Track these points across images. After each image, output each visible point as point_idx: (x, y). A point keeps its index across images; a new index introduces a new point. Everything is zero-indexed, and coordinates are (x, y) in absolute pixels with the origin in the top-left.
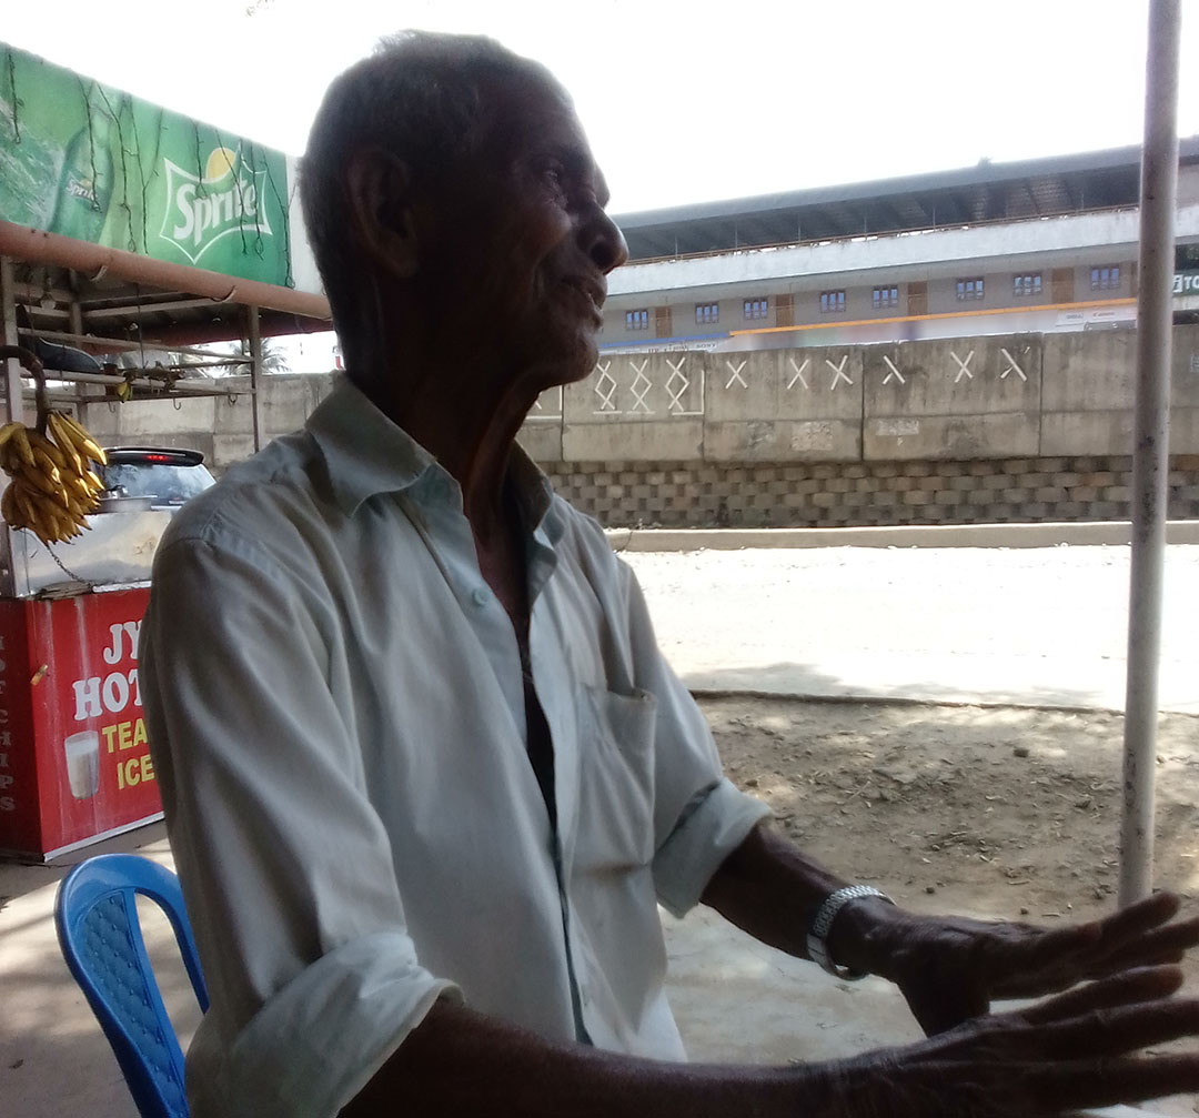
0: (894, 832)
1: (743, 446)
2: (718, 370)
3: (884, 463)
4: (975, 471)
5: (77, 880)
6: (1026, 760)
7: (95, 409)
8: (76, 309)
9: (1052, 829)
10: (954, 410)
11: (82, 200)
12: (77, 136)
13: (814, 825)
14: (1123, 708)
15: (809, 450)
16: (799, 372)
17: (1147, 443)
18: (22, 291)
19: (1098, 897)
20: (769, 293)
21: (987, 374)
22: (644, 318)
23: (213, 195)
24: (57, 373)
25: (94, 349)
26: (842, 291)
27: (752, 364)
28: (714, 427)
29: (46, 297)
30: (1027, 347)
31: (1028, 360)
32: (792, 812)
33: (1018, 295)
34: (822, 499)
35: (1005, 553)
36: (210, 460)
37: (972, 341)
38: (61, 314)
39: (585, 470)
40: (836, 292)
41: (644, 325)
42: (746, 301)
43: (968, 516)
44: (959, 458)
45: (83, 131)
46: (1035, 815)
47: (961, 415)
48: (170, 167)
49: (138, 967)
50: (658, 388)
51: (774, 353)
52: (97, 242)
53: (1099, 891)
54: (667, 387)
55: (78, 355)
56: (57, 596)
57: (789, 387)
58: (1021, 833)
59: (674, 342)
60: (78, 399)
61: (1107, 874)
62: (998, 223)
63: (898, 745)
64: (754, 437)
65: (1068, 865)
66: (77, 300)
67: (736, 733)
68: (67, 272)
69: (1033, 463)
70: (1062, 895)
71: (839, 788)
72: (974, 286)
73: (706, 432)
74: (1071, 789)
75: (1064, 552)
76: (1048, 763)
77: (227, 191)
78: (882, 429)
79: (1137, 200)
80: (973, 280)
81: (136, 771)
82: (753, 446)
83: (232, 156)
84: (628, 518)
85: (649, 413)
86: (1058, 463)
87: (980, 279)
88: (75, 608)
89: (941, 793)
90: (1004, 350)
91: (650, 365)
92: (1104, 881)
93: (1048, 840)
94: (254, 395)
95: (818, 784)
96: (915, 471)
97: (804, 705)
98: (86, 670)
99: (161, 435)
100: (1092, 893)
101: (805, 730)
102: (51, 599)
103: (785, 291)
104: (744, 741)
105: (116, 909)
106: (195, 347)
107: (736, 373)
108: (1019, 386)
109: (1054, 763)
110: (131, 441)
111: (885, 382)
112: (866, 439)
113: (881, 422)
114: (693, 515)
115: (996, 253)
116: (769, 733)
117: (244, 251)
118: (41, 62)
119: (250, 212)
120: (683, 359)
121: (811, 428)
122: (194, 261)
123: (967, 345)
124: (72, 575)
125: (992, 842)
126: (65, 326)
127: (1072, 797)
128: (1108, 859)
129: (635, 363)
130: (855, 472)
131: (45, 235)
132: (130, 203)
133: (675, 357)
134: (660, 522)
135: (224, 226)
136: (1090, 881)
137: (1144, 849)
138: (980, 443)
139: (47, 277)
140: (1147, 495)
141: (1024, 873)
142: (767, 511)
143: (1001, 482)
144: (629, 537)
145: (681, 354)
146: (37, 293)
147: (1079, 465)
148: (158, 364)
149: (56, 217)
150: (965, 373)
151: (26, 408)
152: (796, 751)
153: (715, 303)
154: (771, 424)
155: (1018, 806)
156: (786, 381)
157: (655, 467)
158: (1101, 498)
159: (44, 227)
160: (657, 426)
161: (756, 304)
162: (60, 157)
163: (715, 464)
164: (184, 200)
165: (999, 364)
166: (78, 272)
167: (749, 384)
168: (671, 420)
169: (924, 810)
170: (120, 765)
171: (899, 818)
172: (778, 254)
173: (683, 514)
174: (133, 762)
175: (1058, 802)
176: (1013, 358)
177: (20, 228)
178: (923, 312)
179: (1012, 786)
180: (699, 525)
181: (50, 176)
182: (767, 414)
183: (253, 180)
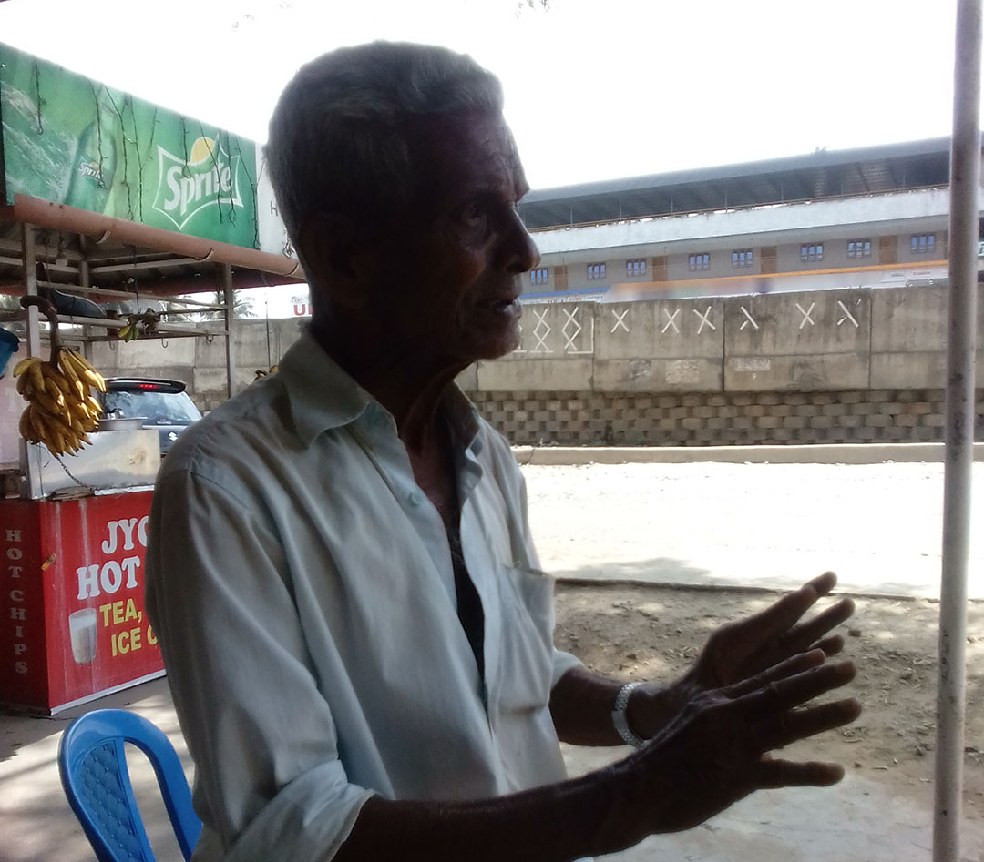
1: (625, 379)
2: (605, 317)
3: (741, 394)
4: (817, 401)
5: (77, 730)
6: (860, 638)
7: (98, 347)
8: (85, 265)
9: (881, 697)
10: (799, 350)
11: (92, 180)
12: (88, 127)
14: (939, 597)
15: (680, 383)
16: (671, 319)
17: (957, 379)
18: (41, 251)
20: (647, 255)
21: (826, 321)
22: (545, 275)
23: (196, 175)
24: (67, 318)
25: (97, 298)
26: (706, 254)
27: (633, 313)
28: (602, 364)
29: (60, 256)
30: (859, 300)
31: (859, 310)
33: (851, 258)
34: (690, 423)
35: (841, 468)
36: (190, 388)
37: (813, 295)
38: (72, 270)
39: (496, 398)
40: (702, 255)
41: (545, 281)
42: (628, 261)
43: (811, 438)
44: (803, 390)
45: (93, 123)
46: (866, 685)
47: (804, 355)
48: (162, 152)
49: (125, 803)
50: (556, 332)
51: (651, 304)
52: (102, 212)
53: (920, 749)
54: (563, 330)
55: (85, 304)
56: (64, 498)
57: (663, 331)
59: (569, 294)
60: (85, 339)
61: (925, 735)
62: (834, 199)
64: (635, 372)
65: (894, 727)
66: (85, 259)
67: (619, 615)
68: (78, 237)
69: (864, 394)
70: (890, 752)
72: (816, 250)
73: (595, 367)
74: (896, 664)
75: (890, 467)
76: (879, 643)
77: (207, 172)
78: (740, 366)
79: (947, 181)
80: (814, 245)
81: (127, 641)
82: (633, 379)
83: (212, 144)
84: (530, 437)
85: (549, 352)
86: (885, 394)
87: (820, 244)
88: (80, 508)
90: (840, 302)
91: (549, 314)
92: (925, 740)
93: (879, 706)
94: (227, 336)
95: (686, 657)
96: (767, 400)
97: (674, 592)
98: (87, 559)
99: (151, 368)
100: (915, 750)
101: (676, 613)
102: (60, 501)
103: (661, 253)
104: (625, 621)
105: (109, 754)
106: (181, 297)
107: (620, 319)
108: (852, 330)
109: (882, 642)
110: (127, 372)
111: (742, 328)
112: (726, 374)
113: (739, 360)
114: (584, 436)
115: (832, 223)
116: (647, 615)
117: (221, 220)
118: (61, 70)
119: (226, 188)
120: (577, 309)
121: (681, 365)
122: (180, 228)
123: (810, 298)
124: (78, 481)
126: (76, 280)
127: (897, 670)
128: (927, 722)
129: (538, 312)
130: (718, 401)
131: (61, 207)
132: (128, 180)
133: (570, 306)
134: (557, 441)
135: (205, 199)
136: (912, 740)
137: (956, 713)
138: (821, 378)
139: (62, 239)
140: (957, 421)
141: (858, 733)
142: (645, 432)
143: (838, 410)
144: (532, 453)
145: (575, 304)
146: (53, 253)
147: (902, 396)
148: (149, 310)
149: (70, 193)
150: (808, 321)
151: (43, 345)
152: (669, 631)
153: (603, 263)
154: (648, 361)
156: (661, 326)
157: (553, 396)
158: (920, 423)
159: (60, 200)
160: (555, 363)
161: (636, 265)
162: (74, 145)
163: (603, 394)
164: (172, 178)
165: (836, 313)
166: (86, 236)
167: (631, 329)
168: (566, 358)
170: (114, 637)
172: (653, 223)
173: (576, 435)
174: (124, 635)
175: (886, 674)
176: (847, 308)
177: (40, 201)
178: (773, 271)
180: (589, 443)
181: (66, 160)
182: (645, 354)
183: (228, 162)
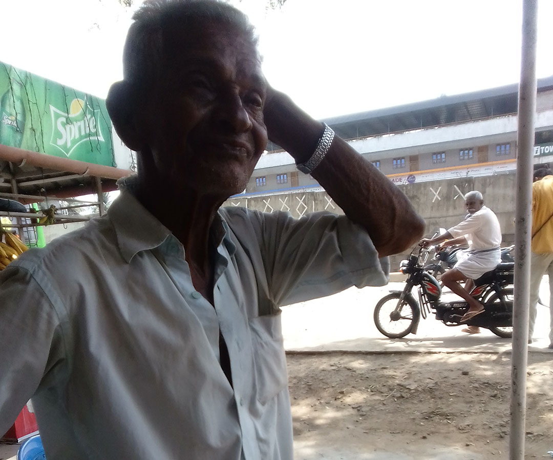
0: (407, 412)
2: (321, 201)
6: (468, 376)
10: (433, 215)
12: (5, 94)
13: (370, 410)
17: (522, 221)
19: (501, 437)
21: (447, 198)
22: (285, 177)
23: (75, 123)
26: (379, 161)
30: (466, 184)
32: (360, 404)
33: (462, 159)
37: (440, 182)
38: (7, 185)
40: (375, 161)
41: (286, 181)
45: (8, 91)
46: (472, 401)
47: (435, 218)
48: (53, 109)
50: (293, 211)
52: (20, 147)
53: (501, 434)
54: (297, 210)
58: (466, 409)
59: (300, 189)
61: (504, 426)
62: (451, 125)
63: (408, 372)
65: (487, 423)
67: (334, 369)
68: (8, 164)
70: (485, 437)
71: (382, 393)
72: (441, 156)
74: (488, 389)
76: (479, 377)
77: (81, 120)
79: (517, 111)
80: (441, 153)
83: (83, 103)
87: (443, 152)
89: (429, 393)
90: (455, 186)
91: (288, 200)
92: (504, 429)
93: (479, 412)
95: (372, 391)
97: (364, 356)
100: (499, 435)
101: (365, 367)
104: (338, 373)
107: (329, 202)
109: (481, 377)
115: (451, 139)
116: (349, 370)
117: (92, 150)
119: (93, 130)
120: (304, 196)
122: (68, 156)
123: (438, 184)
125: (453, 415)
126: (9, 190)
127: (488, 392)
128: (506, 419)
129: (282, 199)
132: (34, 127)
133: (300, 194)
135: (81, 138)
136: (497, 430)
137: (521, 412)
140: (522, 246)
141: (468, 427)
145: (303, 194)
148: (52, 206)
150: (437, 198)
152: (362, 377)
155: (463, 397)
164: (61, 125)
165: (453, 192)
166: (13, 163)
167: (335, 207)
169: (421, 401)
171: (410, 406)
175: (482, 394)
176: (459, 189)
178: (417, 170)
179: (462, 389)
183: (93, 114)
